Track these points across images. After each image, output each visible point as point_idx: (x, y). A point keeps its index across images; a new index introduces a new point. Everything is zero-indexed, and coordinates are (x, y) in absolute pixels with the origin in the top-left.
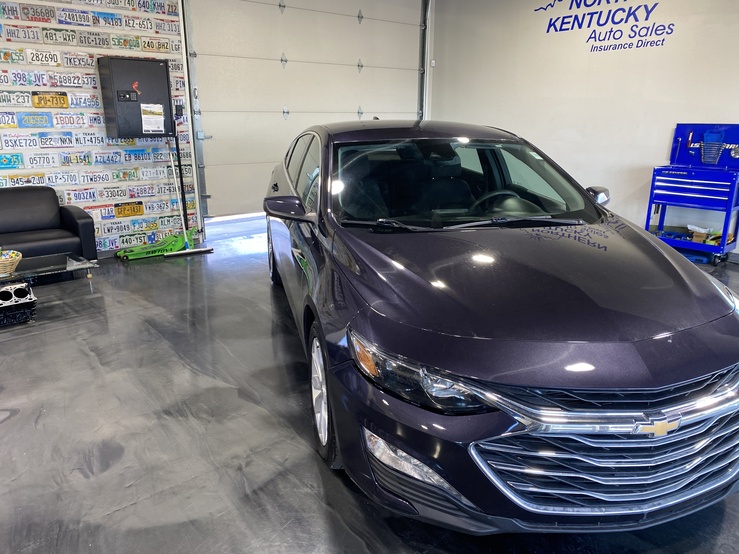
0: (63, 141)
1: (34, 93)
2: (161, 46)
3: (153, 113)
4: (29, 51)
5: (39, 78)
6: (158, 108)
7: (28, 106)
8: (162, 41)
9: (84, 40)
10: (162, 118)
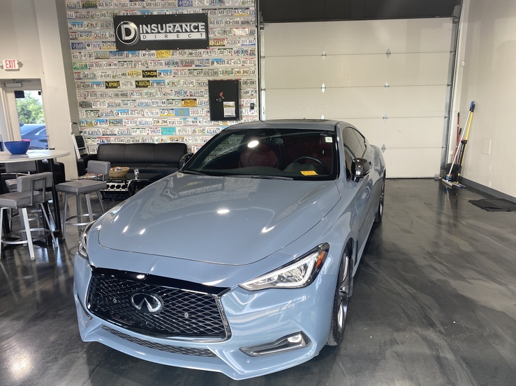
0: (193, 122)
1: (183, 100)
2: (244, 72)
3: (229, 106)
4: (182, 81)
5: (185, 93)
6: (232, 103)
7: (180, 105)
8: (245, 70)
9: (206, 74)
10: (234, 109)
